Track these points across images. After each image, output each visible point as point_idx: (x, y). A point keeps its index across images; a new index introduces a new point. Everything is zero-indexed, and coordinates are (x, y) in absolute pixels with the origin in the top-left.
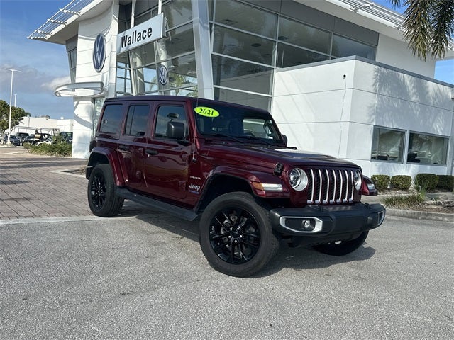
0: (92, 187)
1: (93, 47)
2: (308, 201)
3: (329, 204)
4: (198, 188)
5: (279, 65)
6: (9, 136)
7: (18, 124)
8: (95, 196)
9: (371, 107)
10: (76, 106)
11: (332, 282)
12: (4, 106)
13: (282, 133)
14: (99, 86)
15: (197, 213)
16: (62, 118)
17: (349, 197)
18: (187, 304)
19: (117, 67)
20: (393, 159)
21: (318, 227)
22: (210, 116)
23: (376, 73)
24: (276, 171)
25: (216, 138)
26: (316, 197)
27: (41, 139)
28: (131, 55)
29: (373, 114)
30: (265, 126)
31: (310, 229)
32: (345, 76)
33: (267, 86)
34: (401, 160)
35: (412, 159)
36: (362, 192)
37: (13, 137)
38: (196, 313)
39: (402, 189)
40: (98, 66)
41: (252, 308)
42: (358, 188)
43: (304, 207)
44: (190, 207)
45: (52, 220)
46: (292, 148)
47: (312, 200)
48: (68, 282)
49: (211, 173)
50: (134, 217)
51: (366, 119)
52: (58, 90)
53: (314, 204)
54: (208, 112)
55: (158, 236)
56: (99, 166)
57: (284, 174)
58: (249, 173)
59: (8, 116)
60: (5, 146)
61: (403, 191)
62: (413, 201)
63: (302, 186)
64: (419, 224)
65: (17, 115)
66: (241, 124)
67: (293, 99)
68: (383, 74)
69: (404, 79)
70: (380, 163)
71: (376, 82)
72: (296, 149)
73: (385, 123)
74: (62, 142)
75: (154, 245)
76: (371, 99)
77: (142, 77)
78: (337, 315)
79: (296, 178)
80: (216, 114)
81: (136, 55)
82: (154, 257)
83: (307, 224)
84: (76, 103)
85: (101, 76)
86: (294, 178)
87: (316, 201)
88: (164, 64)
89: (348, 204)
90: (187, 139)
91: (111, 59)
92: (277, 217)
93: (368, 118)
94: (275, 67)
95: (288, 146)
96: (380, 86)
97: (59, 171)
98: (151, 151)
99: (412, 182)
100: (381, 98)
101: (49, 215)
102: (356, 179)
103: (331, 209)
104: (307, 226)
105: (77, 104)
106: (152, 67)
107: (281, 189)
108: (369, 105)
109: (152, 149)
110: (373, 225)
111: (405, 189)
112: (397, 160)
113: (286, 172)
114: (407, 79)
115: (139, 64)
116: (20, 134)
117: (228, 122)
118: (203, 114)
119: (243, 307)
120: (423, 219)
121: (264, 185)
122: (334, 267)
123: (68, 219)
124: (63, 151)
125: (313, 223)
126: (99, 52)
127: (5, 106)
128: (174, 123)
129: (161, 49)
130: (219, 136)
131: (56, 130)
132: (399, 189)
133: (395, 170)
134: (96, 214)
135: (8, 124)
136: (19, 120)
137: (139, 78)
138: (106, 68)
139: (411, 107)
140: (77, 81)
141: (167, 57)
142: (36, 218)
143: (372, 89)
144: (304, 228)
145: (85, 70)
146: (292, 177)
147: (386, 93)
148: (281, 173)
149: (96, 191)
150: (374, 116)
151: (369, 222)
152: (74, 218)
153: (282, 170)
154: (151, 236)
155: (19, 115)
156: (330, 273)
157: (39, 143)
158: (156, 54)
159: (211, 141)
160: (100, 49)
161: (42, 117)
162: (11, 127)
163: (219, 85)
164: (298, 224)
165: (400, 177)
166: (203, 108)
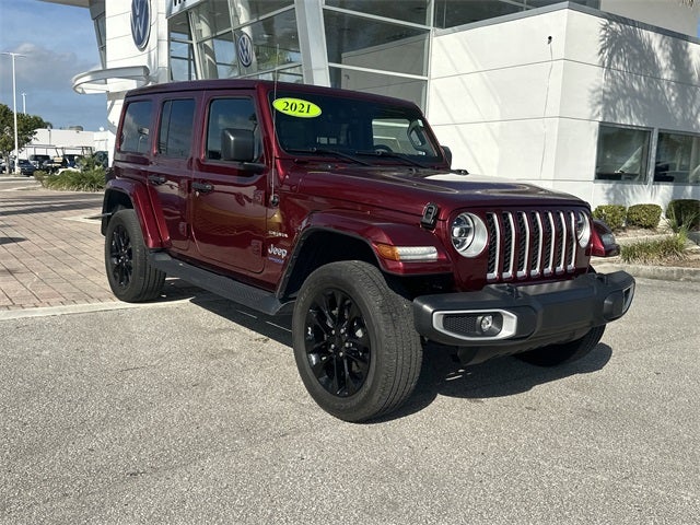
0: (112, 252)
1: (131, 9)
2: (490, 276)
3: (529, 280)
4: (283, 253)
5: (439, 23)
6: (16, 161)
7: (29, 141)
8: (118, 266)
9: (594, 92)
10: (111, 108)
11: (539, 424)
12: (5, 113)
13: (442, 142)
14: (141, 72)
15: (283, 300)
16: (102, 129)
17: (568, 261)
18: (256, 495)
19: (170, 40)
20: (630, 177)
21: (509, 328)
22: (305, 115)
23: (603, 32)
24: (424, 219)
25: (316, 158)
26: (504, 267)
27: (64, 164)
28: (193, 16)
29: (599, 103)
30: (409, 131)
31: (492, 333)
32: (550, 38)
33: (419, 63)
34: (642, 179)
35: (662, 176)
36: (591, 251)
37: (23, 163)
38: (271, 516)
39: (646, 227)
40: (140, 39)
41: (383, 498)
42: (584, 244)
43: (481, 289)
44: (270, 287)
45: (41, 313)
46: (459, 172)
47: (496, 273)
48: (31, 451)
49: (304, 224)
50: (187, 300)
51: (587, 112)
52: (77, 83)
53: (500, 280)
54: (299, 107)
55: (225, 337)
56: (121, 211)
57: (440, 224)
58: (372, 227)
59: (12, 130)
60: (12, 177)
61: (648, 231)
62: (669, 249)
63: (478, 247)
64: (680, 291)
65: (26, 127)
66: (369, 130)
67: (463, 82)
68: (614, 32)
69: (650, 42)
70: (609, 186)
71: (604, 48)
72: (466, 173)
73: (618, 117)
74: (97, 167)
75: (213, 357)
76: (596, 78)
77: (212, 54)
78: (552, 505)
79: (466, 232)
80: (315, 111)
81: (200, 18)
82: (206, 385)
83: (488, 324)
84: (109, 103)
85: (146, 56)
86: (461, 232)
87: (505, 275)
88: (246, 30)
89: (566, 275)
90: (262, 162)
91: (159, 26)
92: (426, 313)
93: (590, 110)
94: (431, 28)
95: (452, 168)
96: (611, 56)
97: (80, 218)
98: (200, 186)
99: (663, 215)
100: (612, 74)
101: (39, 301)
102: (580, 226)
103: (532, 289)
104: (487, 327)
105: (112, 105)
106: (227, 37)
107: (435, 256)
108: (593, 88)
109: (204, 181)
110: (614, 315)
111: (651, 227)
112: (638, 178)
113: (444, 221)
114: (655, 40)
115: (206, 32)
116: (36, 157)
117: (345, 126)
118: (290, 112)
119: (366, 496)
120: (688, 280)
121: (400, 250)
122: (539, 390)
123: (71, 308)
124: (94, 182)
125: (498, 319)
126: (140, 16)
127: (7, 113)
128: (233, 132)
129: (240, 5)
130: (323, 154)
131: (87, 148)
132: (641, 226)
133: (634, 197)
134: (121, 298)
135: (14, 142)
136: (31, 135)
137: (207, 57)
138: (152, 42)
139: (663, 89)
140: (109, 66)
141: (251, 18)
142: (13, 309)
143: (597, 60)
144: (481, 330)
145: (121, 48)
146: (456, 231)
147: (621, 67)
148: (435, 223)
149: (118, 258)
150: (600, 107)
151: (605, 310)
152: (82, 307)
153: (436, 218)
154: (212, 338)
155: (30, 126)
156: (534, 405)
157: (61, 170)
158: (232, 13)
159: (305, 163)
160: (141, 12)
161: (71, 128)
162: (19, 147)
163: (340, 63)
164: (469, 324)
165: (643, 207)
166: (290, 101)
